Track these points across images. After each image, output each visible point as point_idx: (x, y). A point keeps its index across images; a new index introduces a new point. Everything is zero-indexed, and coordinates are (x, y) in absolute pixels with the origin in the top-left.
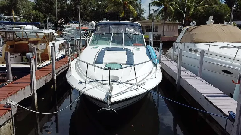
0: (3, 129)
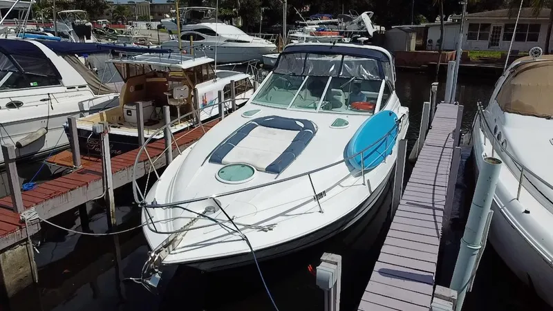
0: (10, 254)
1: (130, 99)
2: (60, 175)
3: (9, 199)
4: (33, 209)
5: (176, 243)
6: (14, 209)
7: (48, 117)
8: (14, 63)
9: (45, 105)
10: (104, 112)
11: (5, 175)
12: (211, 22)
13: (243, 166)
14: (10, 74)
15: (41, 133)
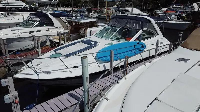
8: (40, 19)
12: (129, 7)
14: (39, 22)
15: (45, 40)
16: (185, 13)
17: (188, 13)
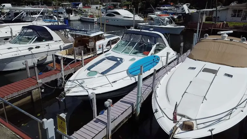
0: (34, 91)
1: (76, 45)
2: (50, 70)
3: (35, 77)
4: (40, 80)
5: (70, 91)
6: (36, 79)
7: (48, 51)
8: (38, 34)
9: (47, 47)
10: (67, 50)
11: (34, 69)
12: (118, 9)
13: (95, 72)
14: (37, 37)
15: (45, 56)
16: (176, 15)
17: (179, 15)
